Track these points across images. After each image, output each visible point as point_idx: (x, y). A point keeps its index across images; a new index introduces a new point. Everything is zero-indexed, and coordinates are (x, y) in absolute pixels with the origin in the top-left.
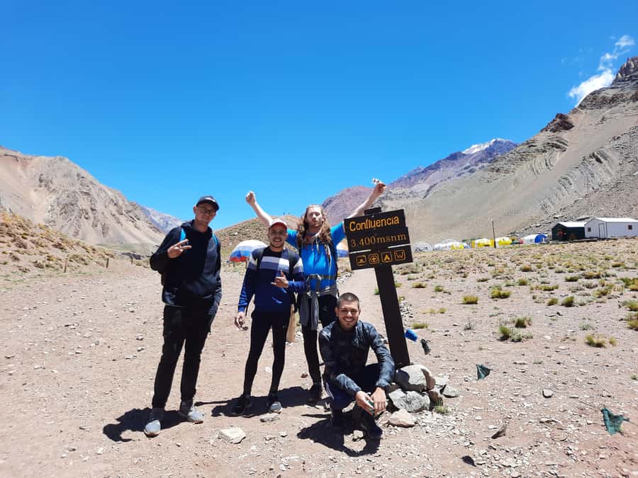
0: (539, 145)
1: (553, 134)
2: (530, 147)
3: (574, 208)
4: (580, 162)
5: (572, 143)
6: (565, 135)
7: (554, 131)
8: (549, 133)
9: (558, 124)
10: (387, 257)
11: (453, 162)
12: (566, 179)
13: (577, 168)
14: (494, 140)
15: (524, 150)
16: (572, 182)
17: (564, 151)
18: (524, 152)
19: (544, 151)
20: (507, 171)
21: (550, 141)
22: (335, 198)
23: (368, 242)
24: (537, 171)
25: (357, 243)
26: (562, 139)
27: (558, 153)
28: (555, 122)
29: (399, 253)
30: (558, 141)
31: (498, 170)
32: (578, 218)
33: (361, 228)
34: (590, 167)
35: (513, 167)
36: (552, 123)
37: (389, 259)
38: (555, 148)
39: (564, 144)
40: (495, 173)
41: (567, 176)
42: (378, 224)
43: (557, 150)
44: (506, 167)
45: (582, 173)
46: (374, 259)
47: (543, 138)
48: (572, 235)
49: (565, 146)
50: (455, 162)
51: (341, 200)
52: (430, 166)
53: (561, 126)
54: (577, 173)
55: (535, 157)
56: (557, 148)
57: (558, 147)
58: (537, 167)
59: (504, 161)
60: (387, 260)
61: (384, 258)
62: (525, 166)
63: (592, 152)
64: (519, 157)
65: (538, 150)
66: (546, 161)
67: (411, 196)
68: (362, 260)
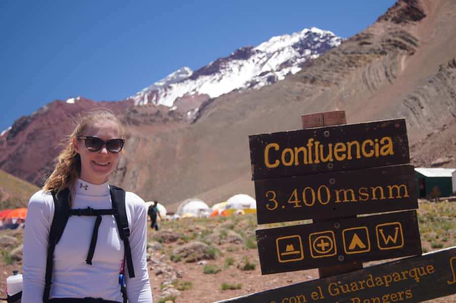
0: (376, 43)
1: (396, 25)
2: (362, 44)
3: (427, 145)
4: (435, 73)
5: (423, 43)
6: (413, 29)
7: (397, 21)
8: (390, 24)
9: (402, 10)
10: (356, 241)
11: (240, 62)
12: (415, 99)
13: (430, 82)
14: (306, 30)
15: (353, 50)
16: (424, 105)
17: (412, 54)
18: (353, 53)
19: (383, 53)
20: (328, 83)
21: (391, 37)
22: (34, 118)
23: (309, 200)
24: (373, 84)
25: (282, 200)
26: (408, 35)
27: (404, 58)
28: (399, 8)
29: (389, 231)
30: (403, 38)
31: (313, 81)
32: (433, 163)
33: (294, 160)
34: (449, 81)
35: (336, 75)
36: (393, 7)
37: (362, 246)
38: (399, 49)
39: (411, 42)
40: (308, 85)
41: (417, 95)
42: (340, 152)
43: (401, 51)
44: (325, 76)
45: (438, 90)
46: (323, 245)
47: (380, 31)
48: (435, 189)
49: (413, 46)
50: (245, 62)
51: (45, 123)
52: (202, 69)
53: (407, 13)
54: (432, 90)
55: (370, 61)
56: (401, 48)
57: (403, 47)
58: (373, 77)
59: (323, 66)
60: (357, 248)
61: (348, 244)
62: (355, 74)
63: (451, 59)
64: (345, 60)
65: (372, 50)
66: (386, 68)
67: (171, 118)
68: (290, 248)
